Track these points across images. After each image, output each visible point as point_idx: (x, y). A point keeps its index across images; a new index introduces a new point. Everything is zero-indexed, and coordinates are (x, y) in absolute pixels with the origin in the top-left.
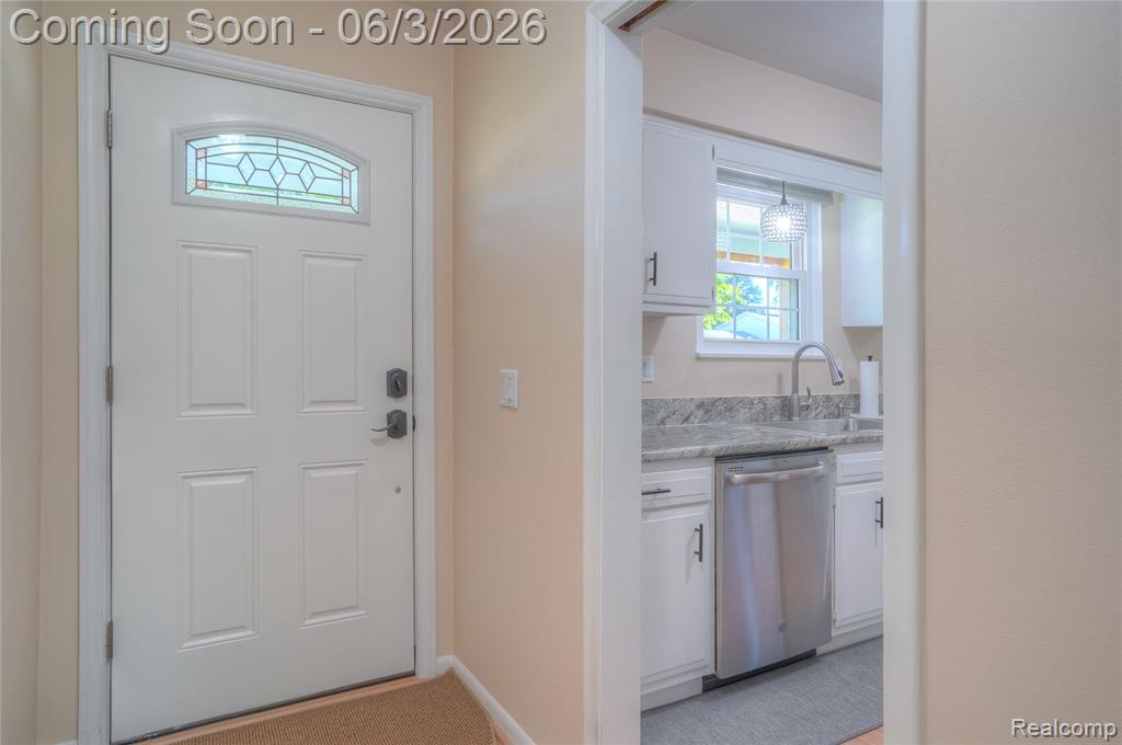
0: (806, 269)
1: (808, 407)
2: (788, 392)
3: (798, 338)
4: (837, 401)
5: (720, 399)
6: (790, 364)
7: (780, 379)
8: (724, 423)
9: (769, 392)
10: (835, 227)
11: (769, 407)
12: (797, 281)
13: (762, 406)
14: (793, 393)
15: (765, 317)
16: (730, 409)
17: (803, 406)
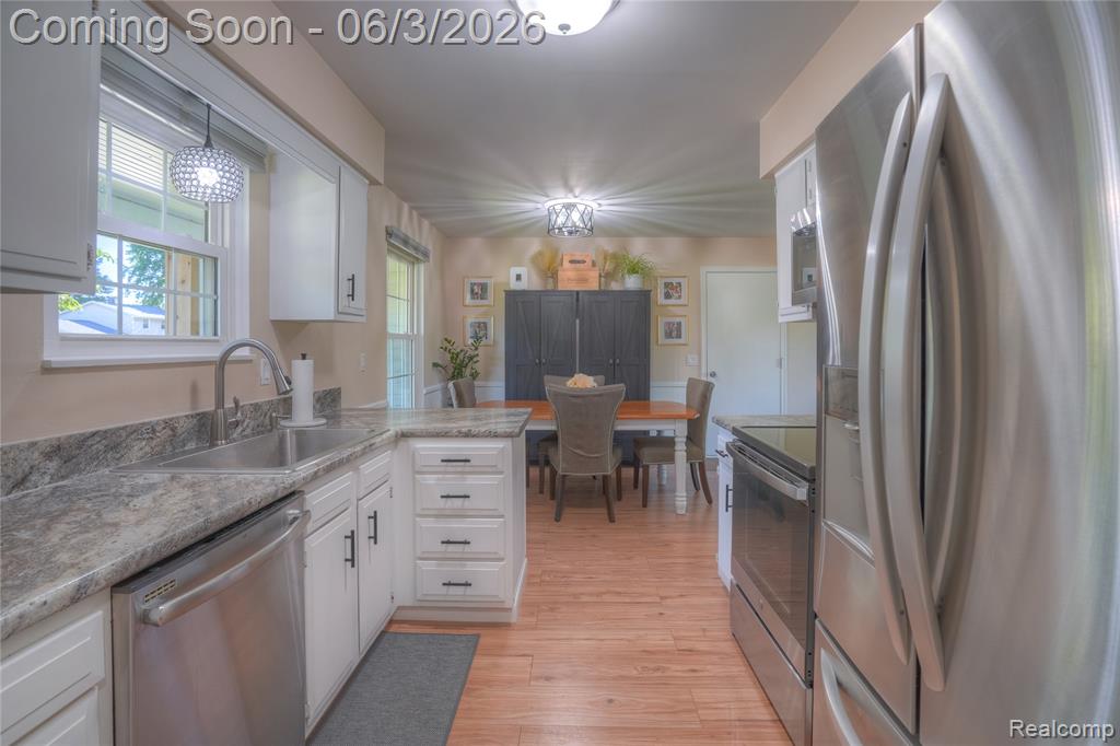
0: (227, 245)
1: (237, 424)
2: (207, 405)
3: (215, 334)
4: (265, 408)
5: (94, 434)
6: (213, 368)
7: (194, 390)
8: (106, 471)
9: (180, 409)
10: (264, 199)
11: (179, 431)
12: (216, 259)
13: (170, 433)
14: (217, 408)
15: (115, 308)
16: (115, 447)
17: (230, 423)
